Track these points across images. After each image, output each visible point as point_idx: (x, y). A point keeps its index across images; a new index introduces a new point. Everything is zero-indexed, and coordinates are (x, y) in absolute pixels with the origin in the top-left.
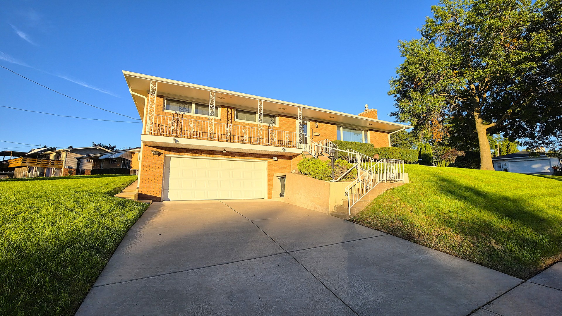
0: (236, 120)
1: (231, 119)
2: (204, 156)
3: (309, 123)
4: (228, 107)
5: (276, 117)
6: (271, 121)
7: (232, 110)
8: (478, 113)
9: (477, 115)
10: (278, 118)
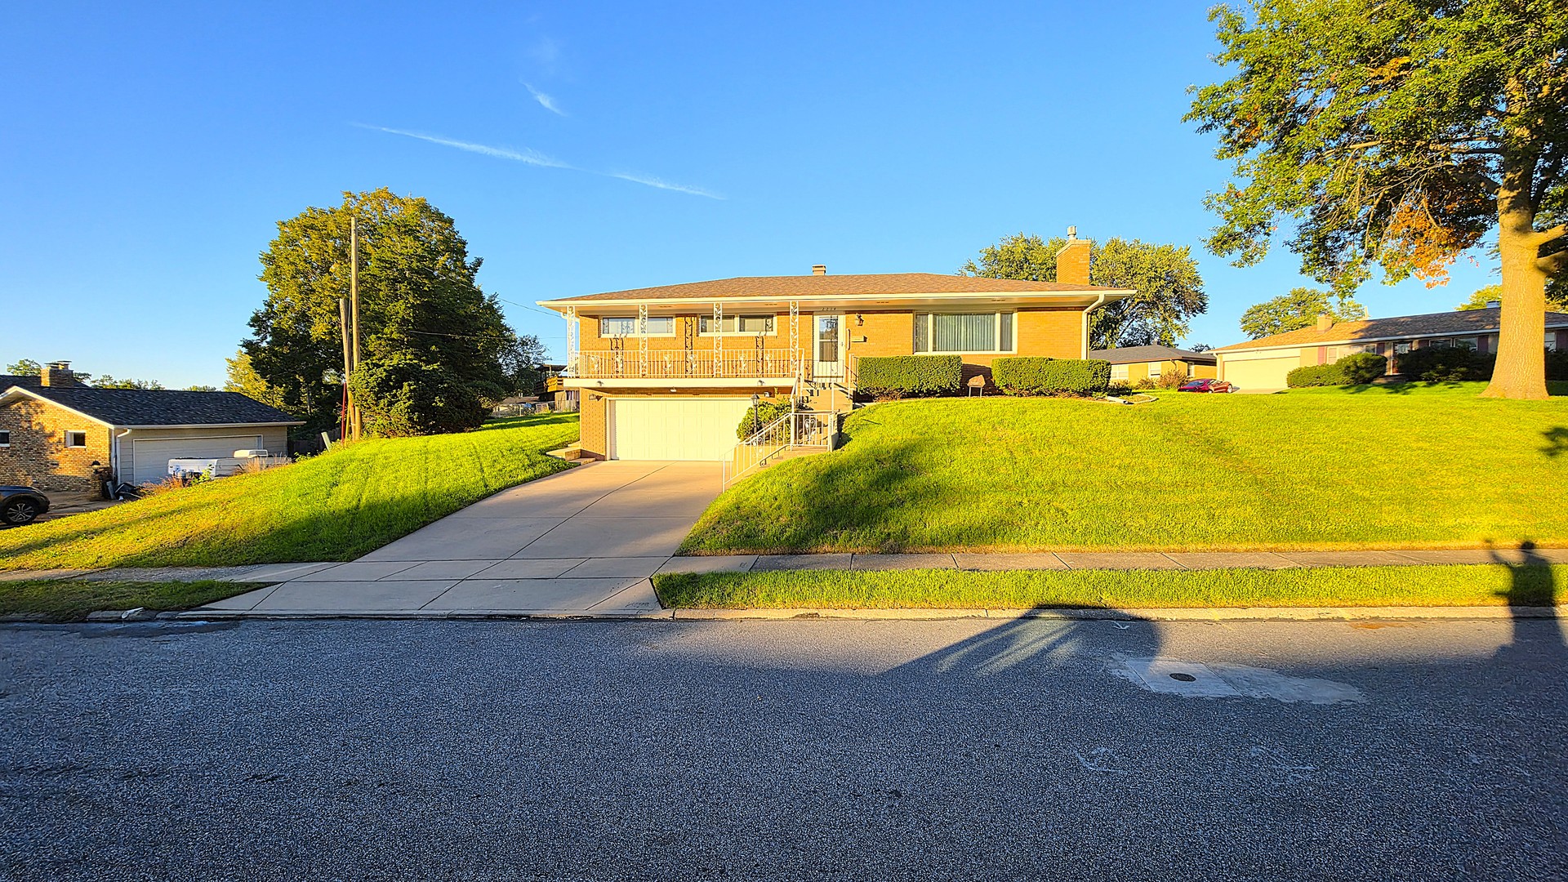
0: (702, 335)
1: (691, 335)
2: (654, 397)
3: (842, 319)
4: (685, 315)
5: (772, 316)
6: (767, 325)
7: (693, 318)
8: (1512, 191)
9: (1507, 198)
10: (775, 318)
